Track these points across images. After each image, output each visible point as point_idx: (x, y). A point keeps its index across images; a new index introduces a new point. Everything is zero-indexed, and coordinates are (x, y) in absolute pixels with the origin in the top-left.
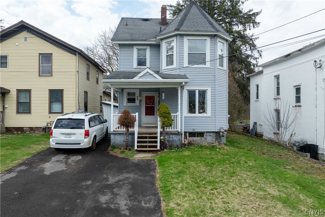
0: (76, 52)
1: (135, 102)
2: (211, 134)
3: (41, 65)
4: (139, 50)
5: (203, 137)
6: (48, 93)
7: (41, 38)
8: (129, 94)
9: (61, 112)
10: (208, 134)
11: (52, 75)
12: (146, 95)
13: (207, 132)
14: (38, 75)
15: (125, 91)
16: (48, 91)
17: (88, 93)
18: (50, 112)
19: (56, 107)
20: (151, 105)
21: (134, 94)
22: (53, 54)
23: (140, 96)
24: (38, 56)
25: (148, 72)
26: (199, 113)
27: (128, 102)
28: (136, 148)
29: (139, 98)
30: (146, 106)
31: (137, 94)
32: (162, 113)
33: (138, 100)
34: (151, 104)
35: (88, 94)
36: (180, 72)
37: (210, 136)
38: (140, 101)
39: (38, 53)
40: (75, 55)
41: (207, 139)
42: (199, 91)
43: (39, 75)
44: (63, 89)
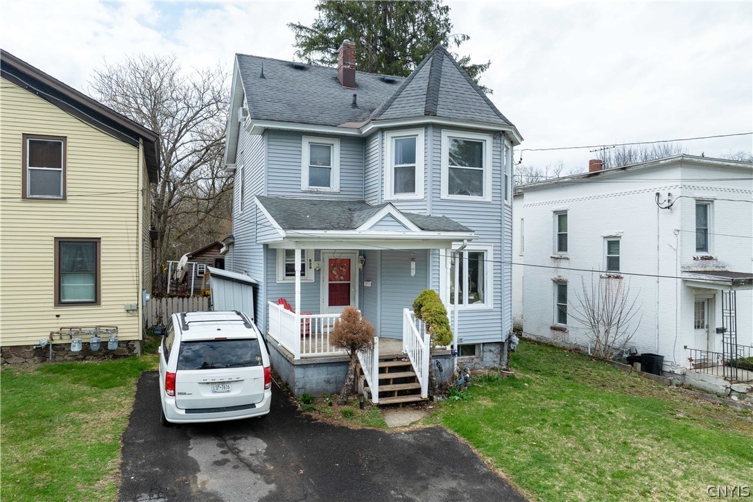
0: (137, 136)
1: (304, 275)
2: (493, 348)
3: (28, 167)
5: (474, 354)
6: (53, 247)
7: (29, 89)
9: (93, 300)
10: (486, 348)
11: (65, 198)
13: (484, 344)
14: (20, 196)
16: (53, 243)
18: (59, 302)
19: (78, 287)
20: (341, 280)
22: (68, 140)
23: (317, 258)
24: (21, 141)
25: (390, 215)
27: (287, 275)
28: (375, 399)
29: (314, 265)
30: (329, 284)
31: (310, 254)
32: (433, 313)
33: (311, 268)
34: (342, 278)
36: (434, 211)
37: (491, 351)
38: (318, 272)
39: (20, 133)
40: (136, 145)
41: (484, 359)
43: (24, 197)
44: (100, 238)
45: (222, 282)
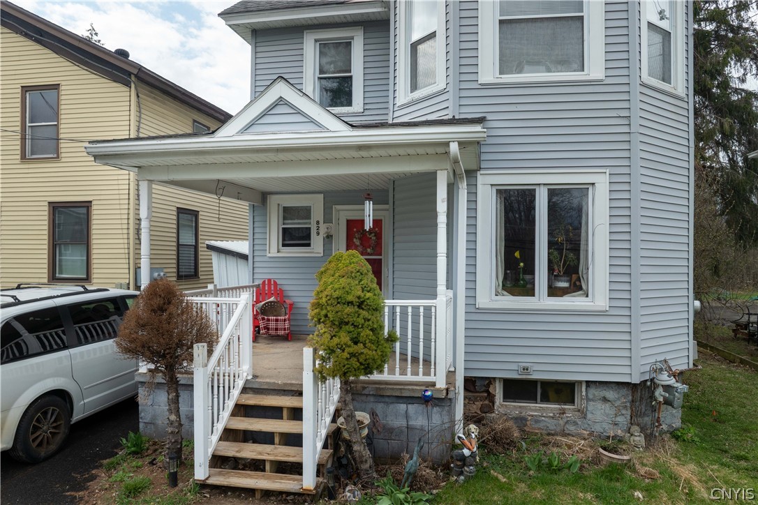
0: (129, 74)
1: (309, 245)
2: (611, 394)
3: (28, 124)
4: (324, 46)
5: (572, 402)
6: (46, 213)
7: (26, 35)
8: (288, 212)
9: (85, 276)
10: (594, 392)
11: (58, 157)
12: (349, 218)
13: (588, 383)
14: (19, 157)
15: (274, 201)
16: (47, 208)
17: (200, 213)
18: (52, 278)
19: (71, 257)
20: (368, 254)
21: (305, 212)
22: (62, 88)
23: (328, 219)
24: (19, 95)
26: (553, 292)
27: (284, 245)
29: (323, 229)
31: (317, 213)
33: (318, 234)
34: (369, 250)
35: (200, 217)
37: (605, 400)
38: (328, 238)
39: (19, 86)
40: (128, 84)
41: (589, 416)
42: (552, 193)
43: (23, 157)
44: (91, 202)
45: (223, 256)
